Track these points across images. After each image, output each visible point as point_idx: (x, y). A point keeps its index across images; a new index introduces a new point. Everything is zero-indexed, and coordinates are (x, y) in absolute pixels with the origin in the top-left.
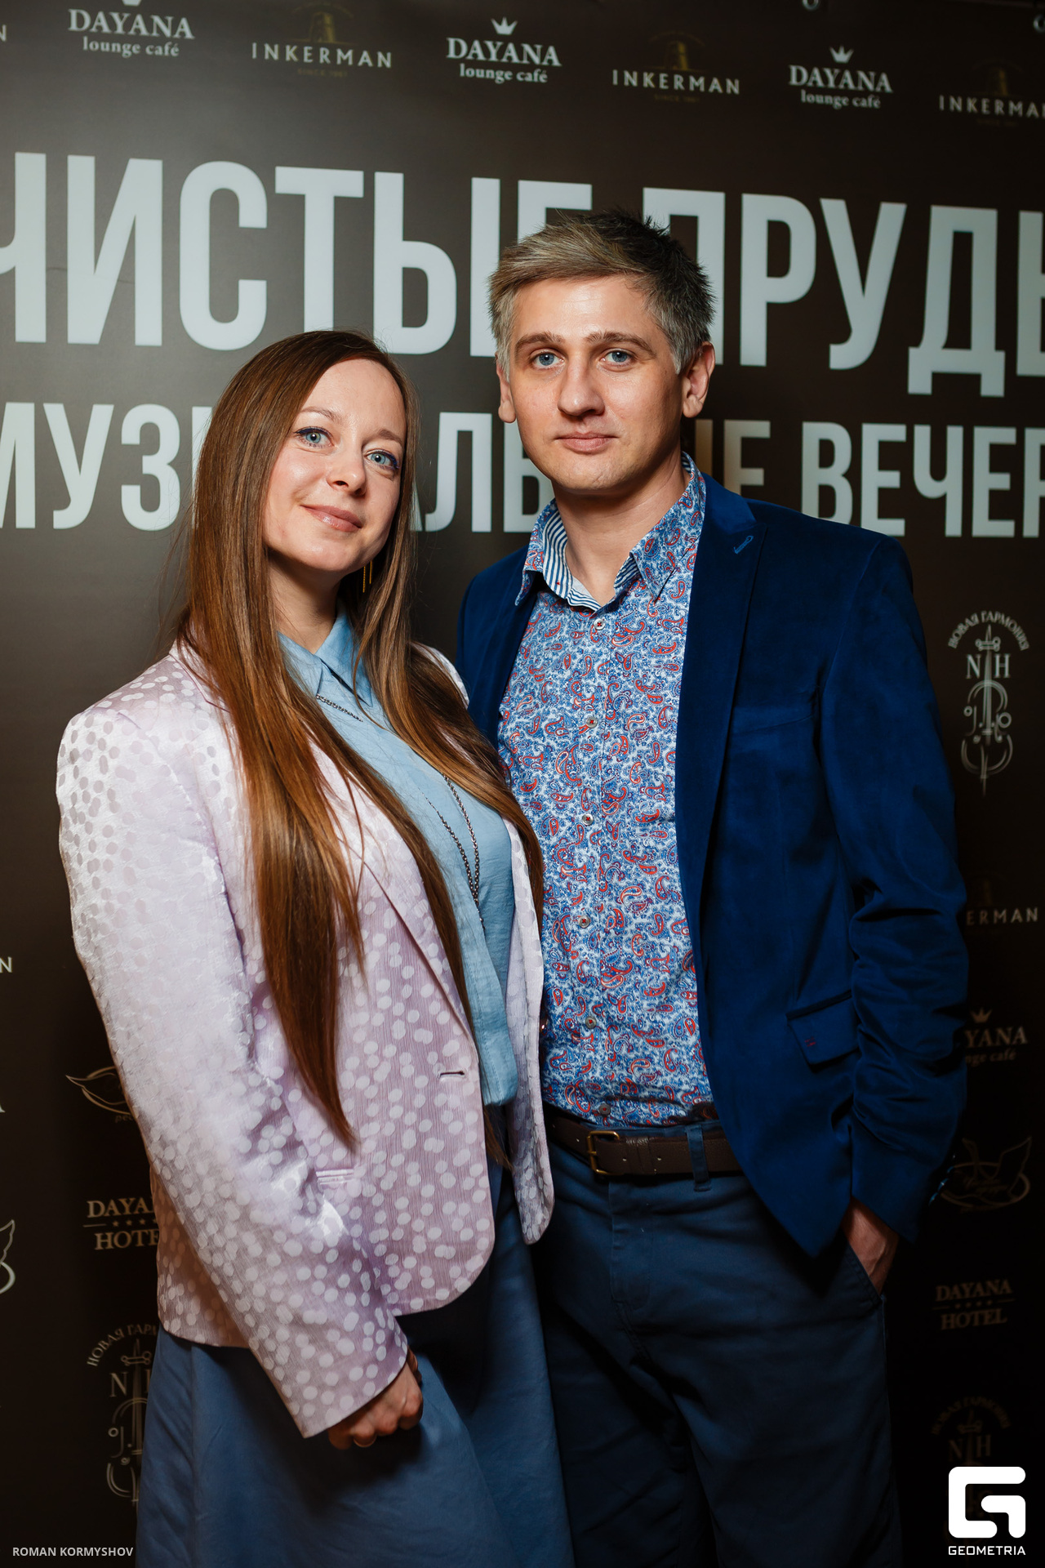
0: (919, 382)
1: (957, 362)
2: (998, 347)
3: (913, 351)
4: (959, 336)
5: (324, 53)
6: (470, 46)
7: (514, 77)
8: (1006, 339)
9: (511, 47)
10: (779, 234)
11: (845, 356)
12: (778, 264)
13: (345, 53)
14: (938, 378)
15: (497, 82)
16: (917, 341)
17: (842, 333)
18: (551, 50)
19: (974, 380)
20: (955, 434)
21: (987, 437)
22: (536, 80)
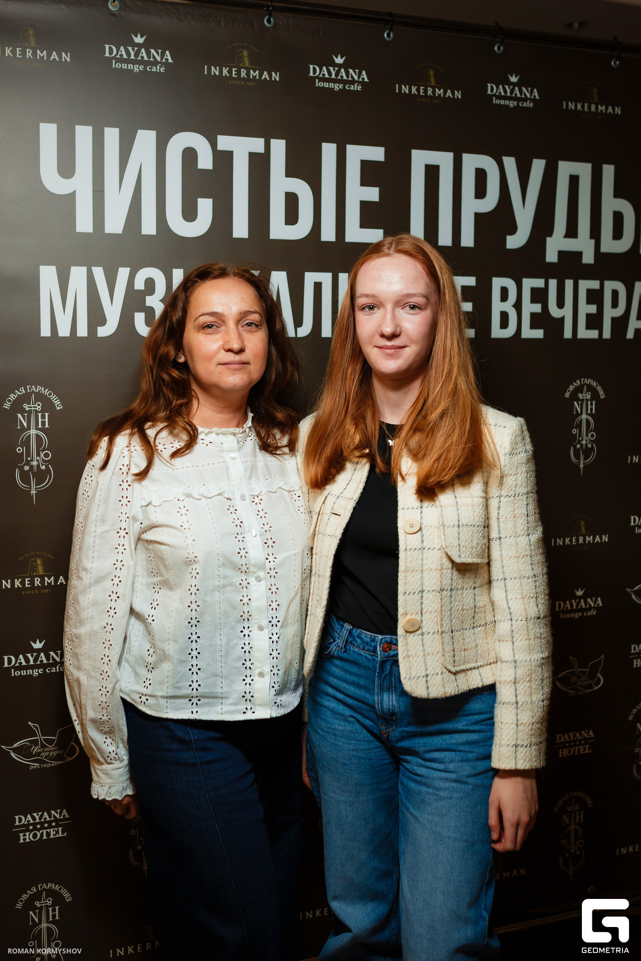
0: (551, 256)
1: (570, 245)
2: (591, 237)
3: (548, 239)
4: (572, 232)
5: (244, 72)
6: (321, 70)
7: (344, 87)
8: (595, 233)
9: (342, 70)
10: (481, 176)
11: (514, 242)
12: (480, 192)
13: (255, 72)
14: (561, 254)
15: (335, 89)
16: (550, 234)
17: (513, 229)
18: (364, 72)
19: (579, 255)
20: (569, 284)
21: (585, 285)
22: (356, 89)
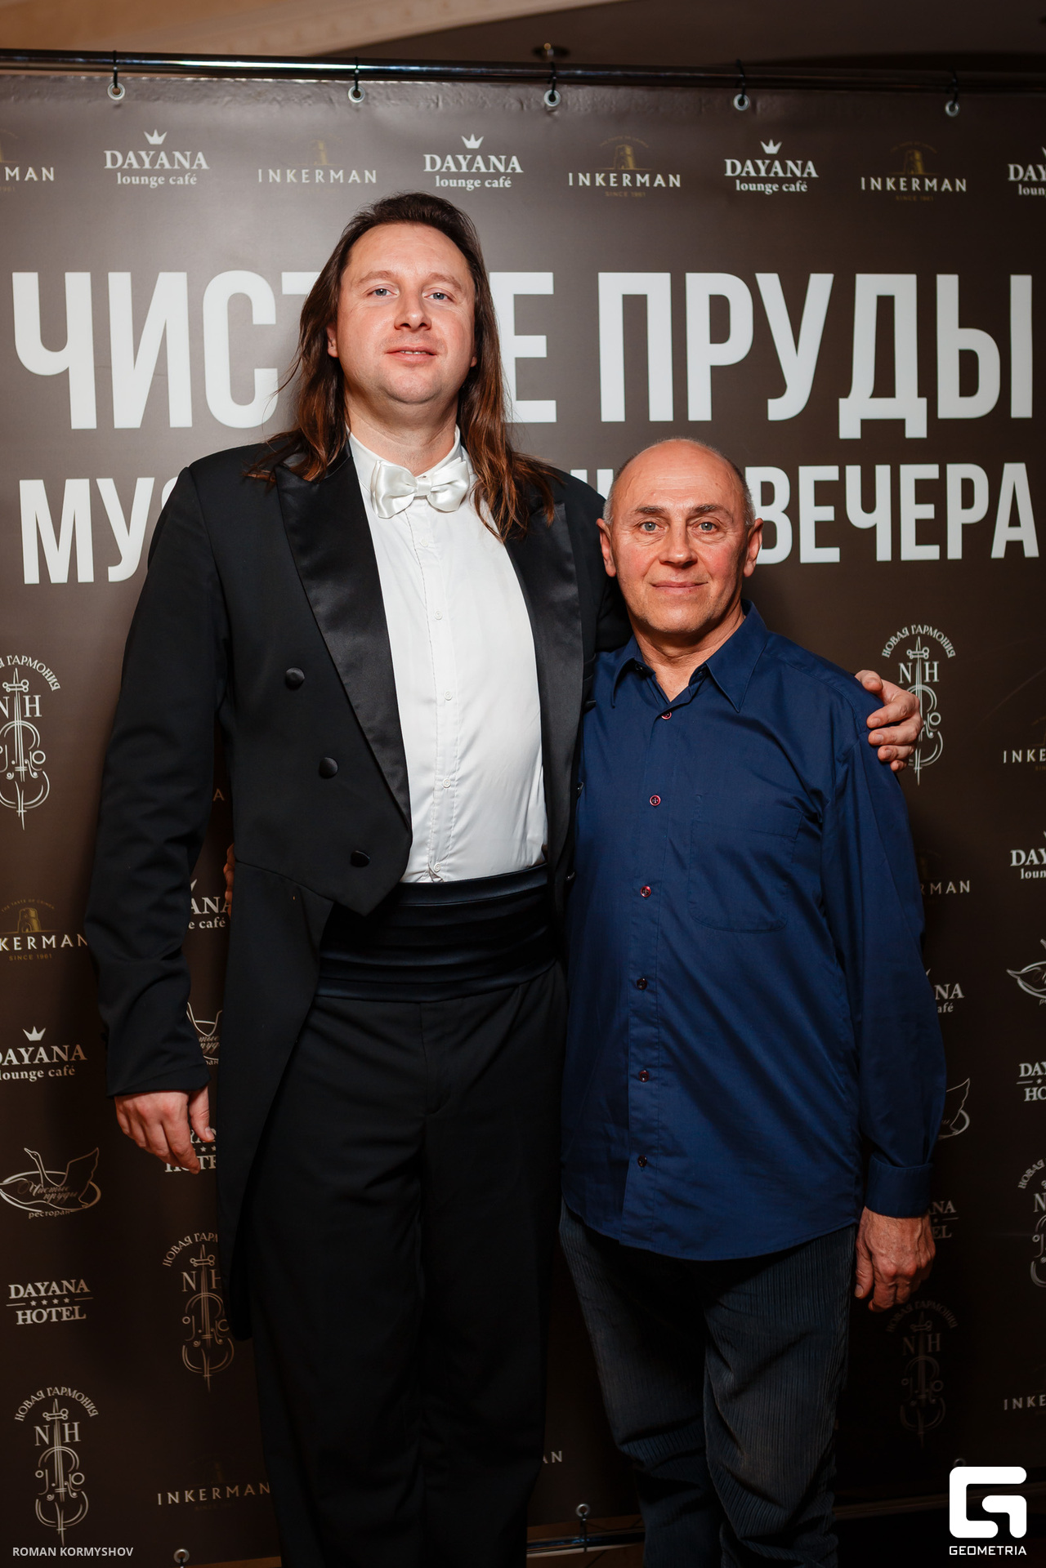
0: (849, 428)
1: (883, 409)
2: (921, 395)
3: (842, 401)
4: (884, 386)
5: (320, 174)
6: (443, 160)
7: (484, 184)
8: (928, 386)
9: (479, 158)
10: (719, 306)
11: (781, 409)
12: (720, 332)
13: (337, 173)
14: (866, 424)
15: (470, 191)
16: (846, 393)
17: (779, 389)
18: (514, 159)
19: (900, 424)
20: (883, 473)
21: (911, 474)
22: (502, 186)
